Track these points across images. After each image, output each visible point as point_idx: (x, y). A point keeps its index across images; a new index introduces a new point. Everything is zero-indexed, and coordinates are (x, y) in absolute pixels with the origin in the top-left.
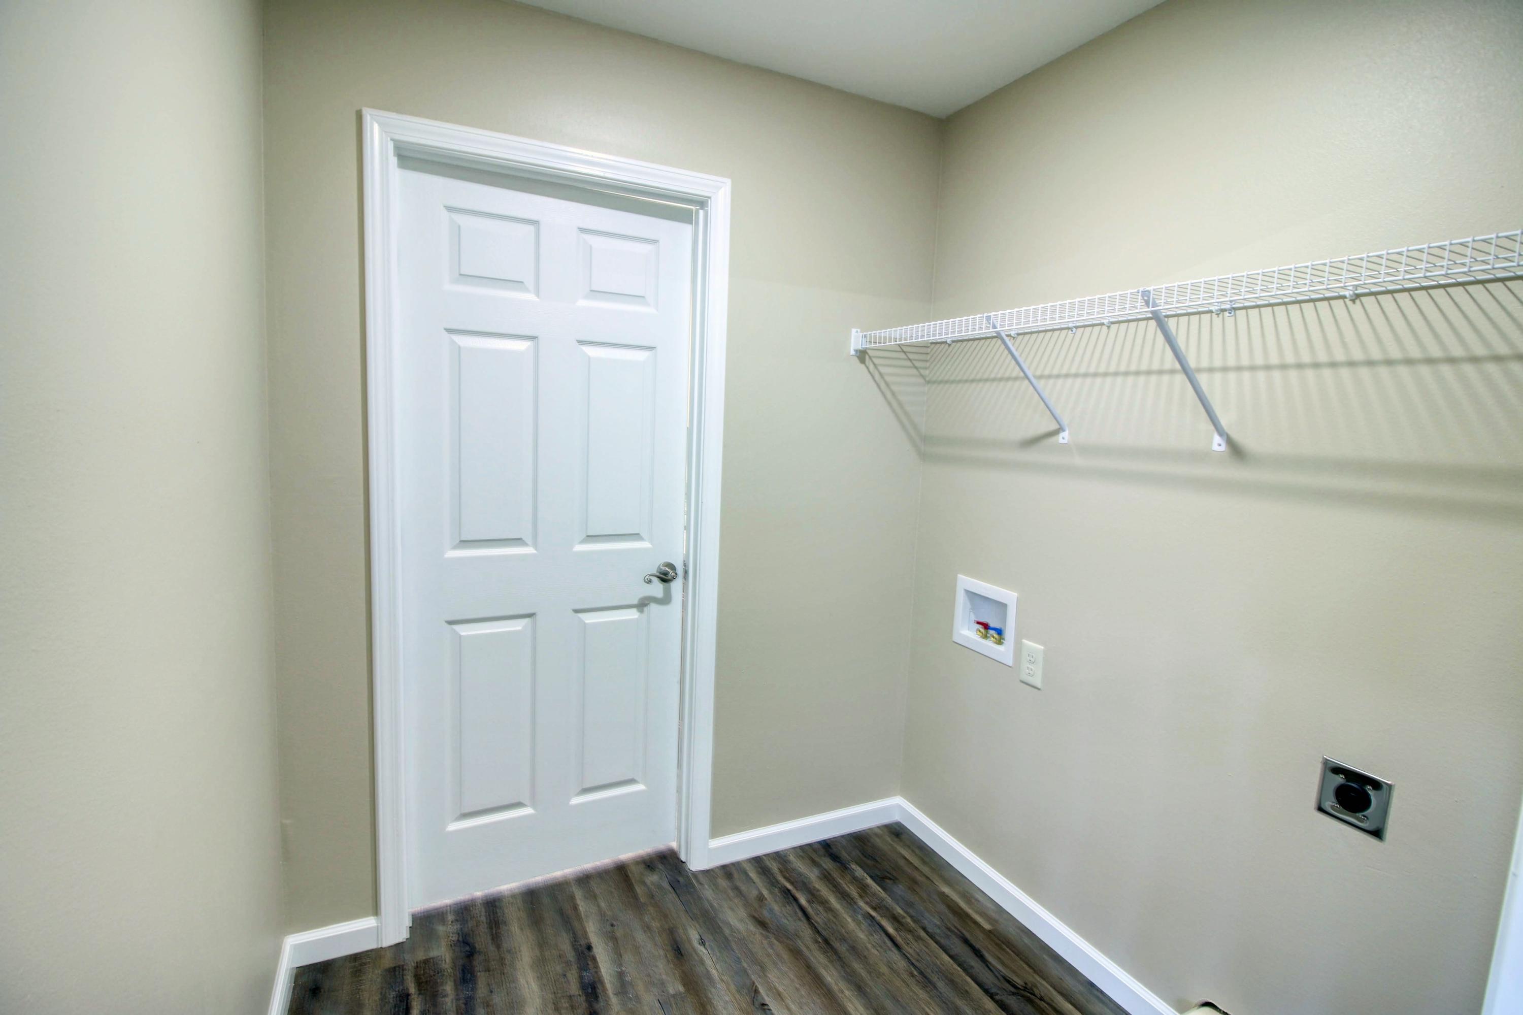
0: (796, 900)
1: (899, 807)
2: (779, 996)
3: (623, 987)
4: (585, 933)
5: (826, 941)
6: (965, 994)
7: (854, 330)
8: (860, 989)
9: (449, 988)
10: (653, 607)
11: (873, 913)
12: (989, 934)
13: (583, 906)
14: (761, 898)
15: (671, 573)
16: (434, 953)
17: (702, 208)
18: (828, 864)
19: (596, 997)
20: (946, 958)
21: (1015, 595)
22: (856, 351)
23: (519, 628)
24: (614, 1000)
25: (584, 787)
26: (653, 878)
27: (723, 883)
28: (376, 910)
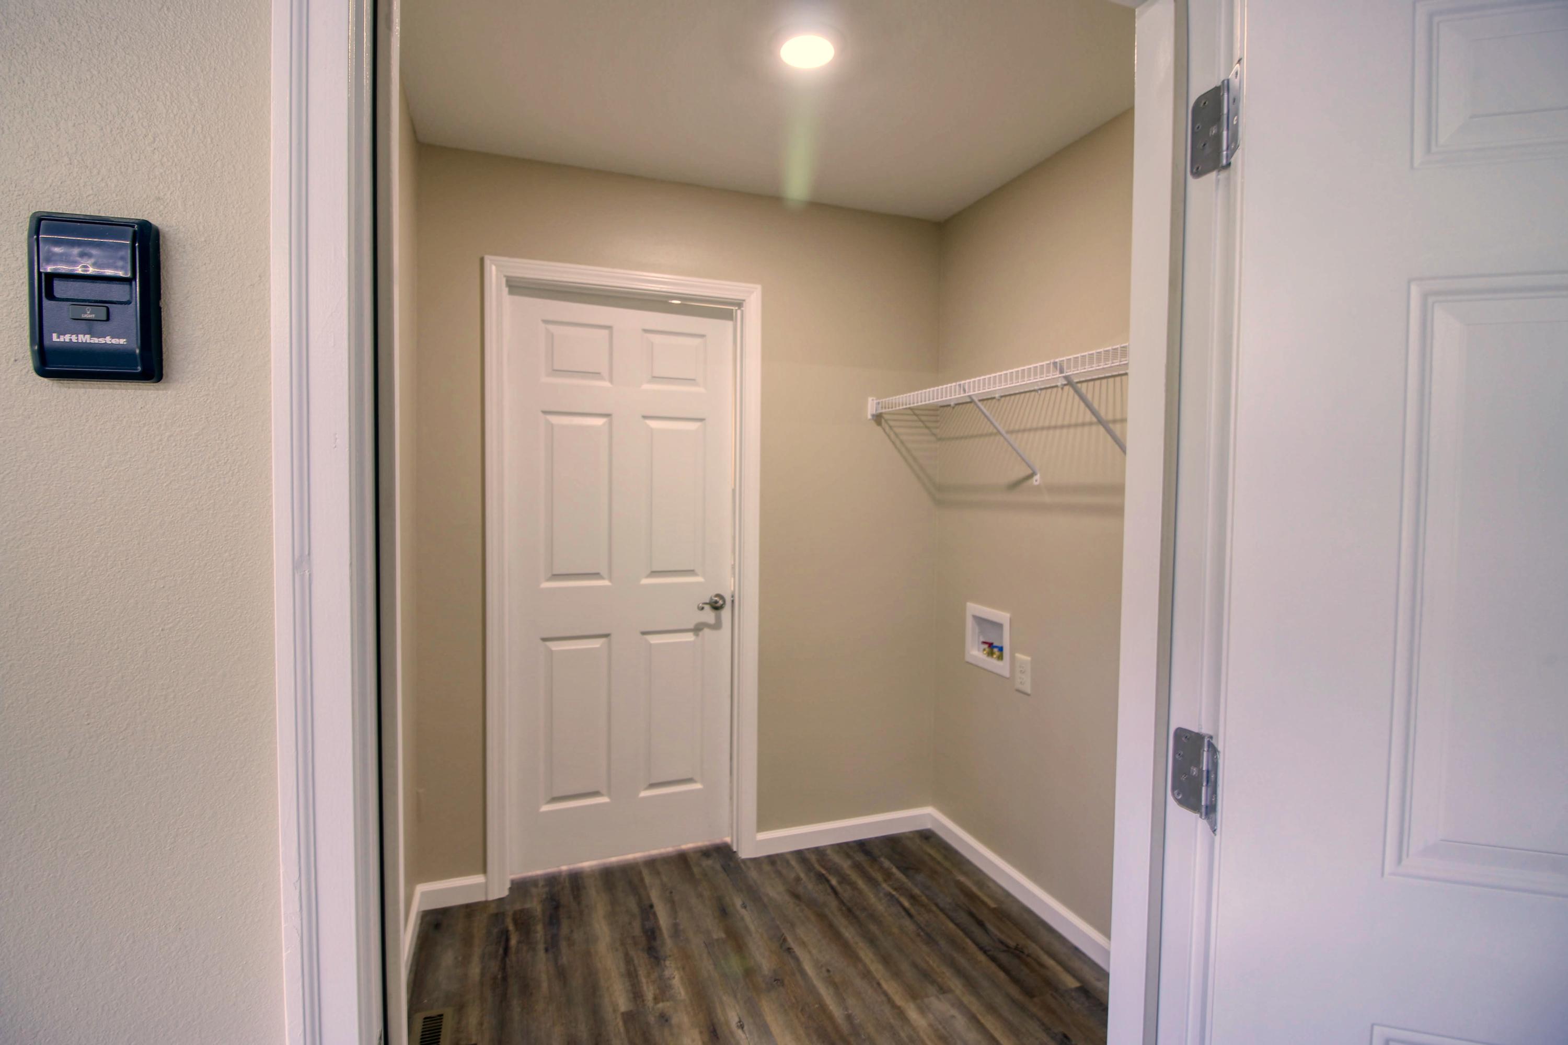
0: (828, 881)
1: (929, 815)
2: (803, 944)
3: (676, 931)
4: (649, 898)
5: (849, 910)
6: (963, 950)
7: (870, 399)
8: (872, 941)
9: (539, 928)
10: (706, 631)
11: (894, 893)
12: (993, 911)
13: (648, 879)
14: (798, 879)
15: (721, 602)
16: (528, 906)
17: (739, 308)
18: (860, 857)
19: (655, 939)
20: (951, 925)
21: (1008, 615)
22: (873, 415)
23: (598, 646)
24: (669, 942)
25: (651, 782)
26: (707, 863)
27: (767, 867)
28: (484, 871)
